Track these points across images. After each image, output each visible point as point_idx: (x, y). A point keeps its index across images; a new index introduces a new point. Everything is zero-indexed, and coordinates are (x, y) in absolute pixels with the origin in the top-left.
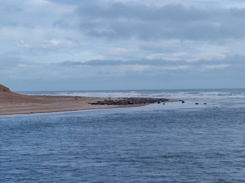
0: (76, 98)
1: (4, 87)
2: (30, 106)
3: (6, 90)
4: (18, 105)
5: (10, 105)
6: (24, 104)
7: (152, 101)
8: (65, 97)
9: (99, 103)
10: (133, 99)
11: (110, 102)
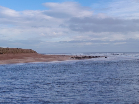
0: (63, 56)
1: (35, 51)
2: (45, 59)
3: (35, 52)
4: (40, 58)
5: (37, 58)
6: (42, 58)
7: (93, 57)
8: (59, 55)
9: (72, 58)
10: (86, 56)
11: (76, 58)
